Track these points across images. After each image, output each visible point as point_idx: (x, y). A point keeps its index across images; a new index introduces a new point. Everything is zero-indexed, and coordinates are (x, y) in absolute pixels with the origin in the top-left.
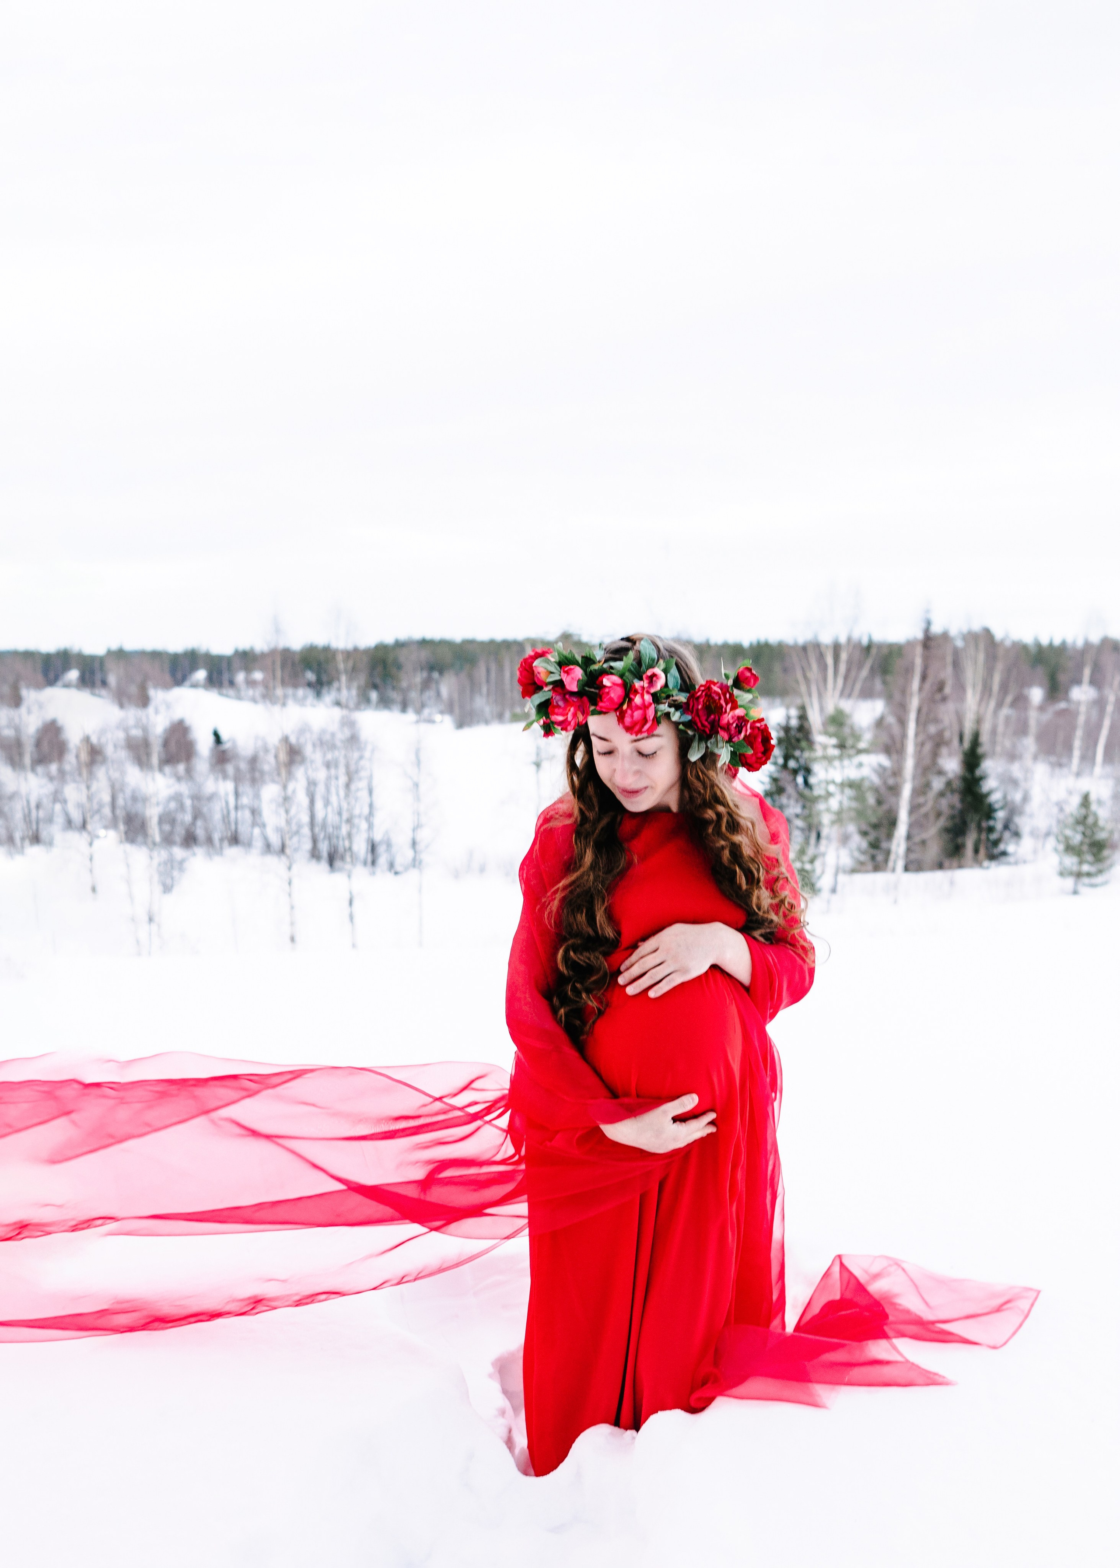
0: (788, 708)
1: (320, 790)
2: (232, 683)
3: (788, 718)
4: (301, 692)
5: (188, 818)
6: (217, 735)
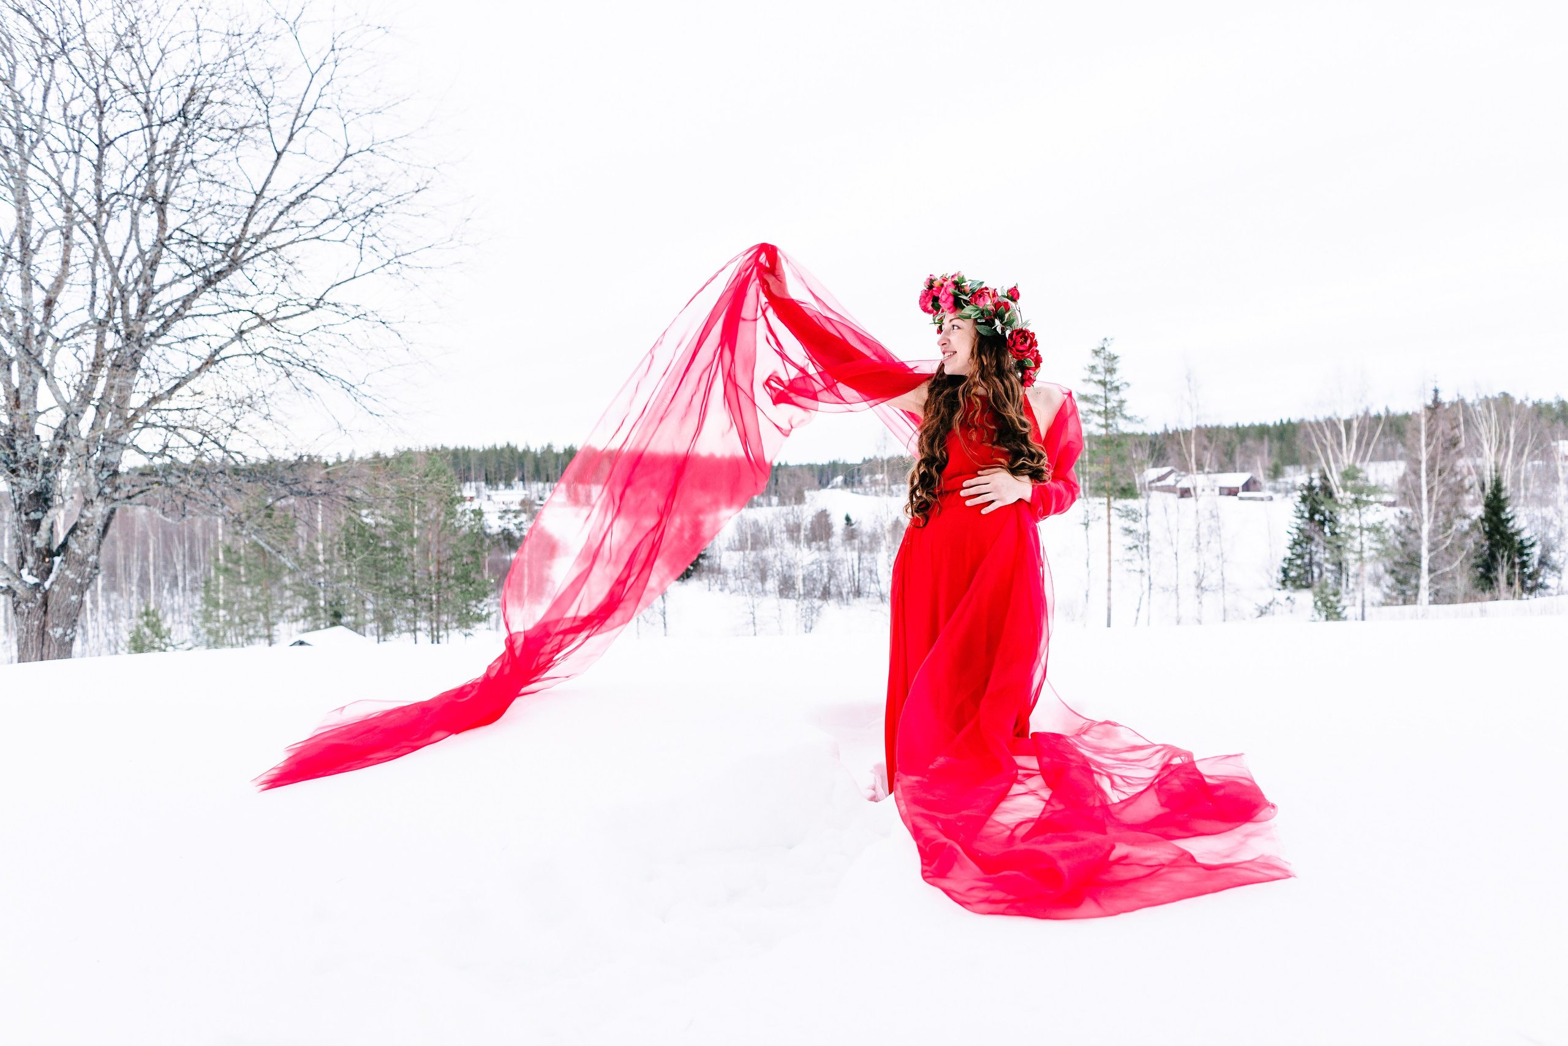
0: (1310, 471)
2: (860, 483)
3: (1311, 479)
6: (848, 519)
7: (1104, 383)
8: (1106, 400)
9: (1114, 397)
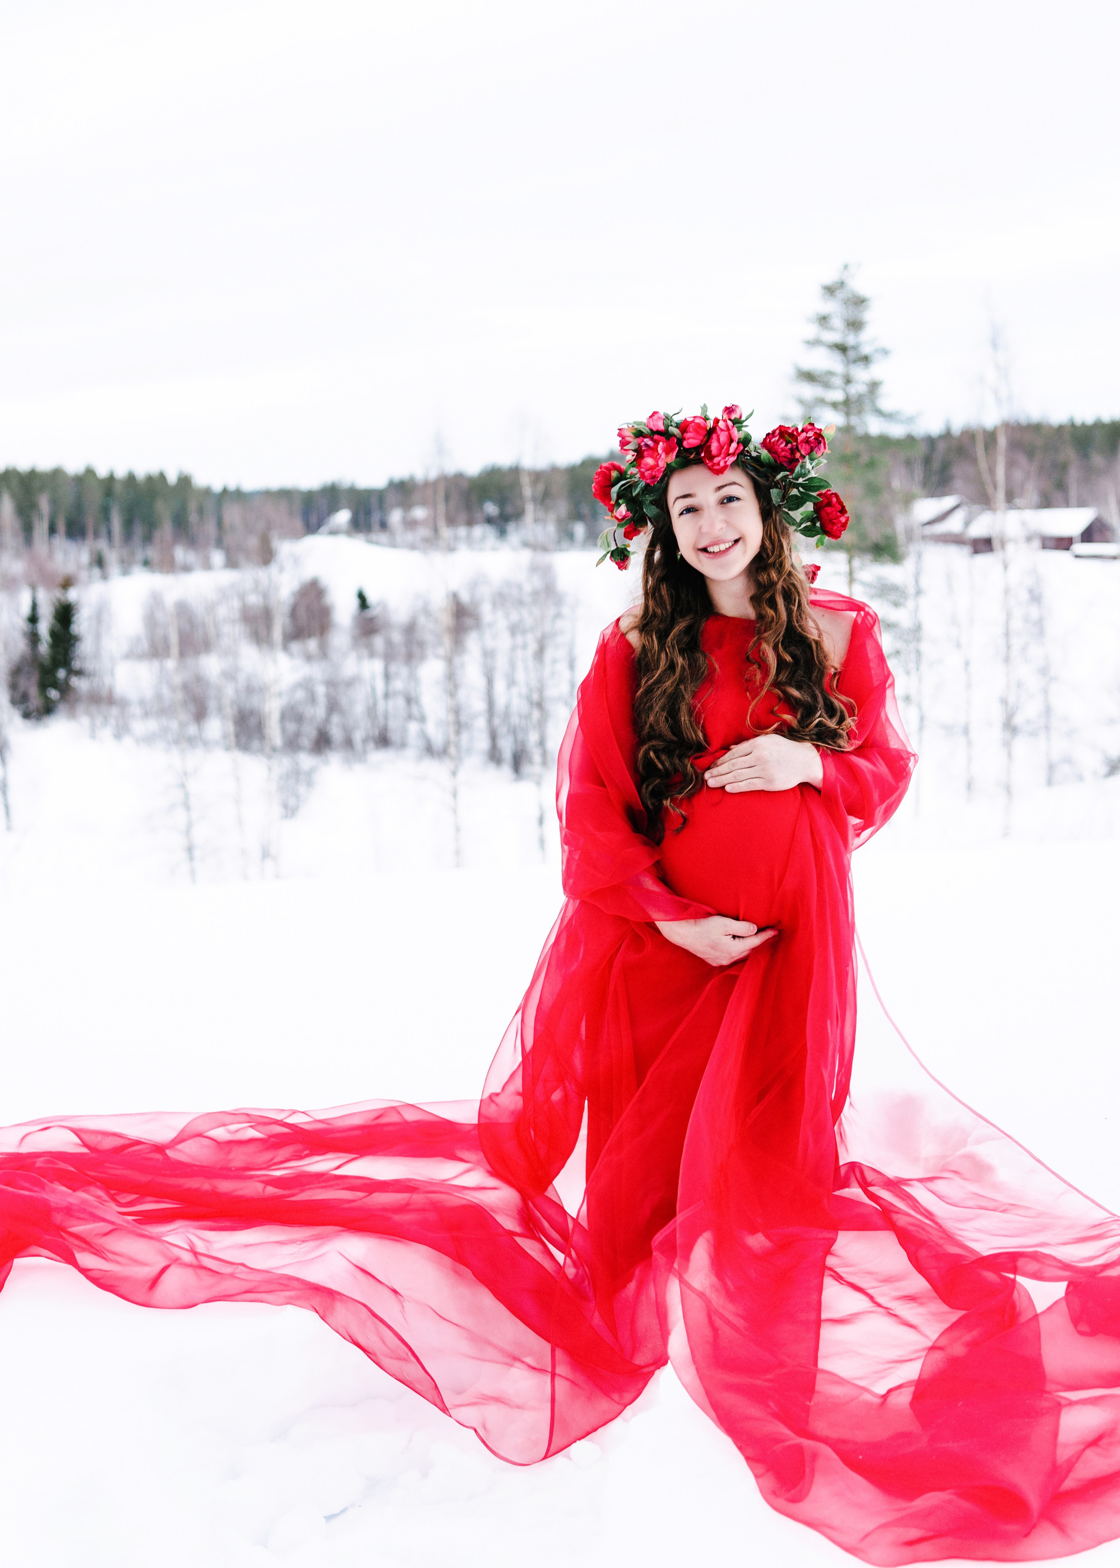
1: (501, 664)
2: (384, 525)
4: (479, 531)
5: (319, 711)
6: (362, 597)
7: (842, 349)
8: (848, 381)
9: (862, 375)
